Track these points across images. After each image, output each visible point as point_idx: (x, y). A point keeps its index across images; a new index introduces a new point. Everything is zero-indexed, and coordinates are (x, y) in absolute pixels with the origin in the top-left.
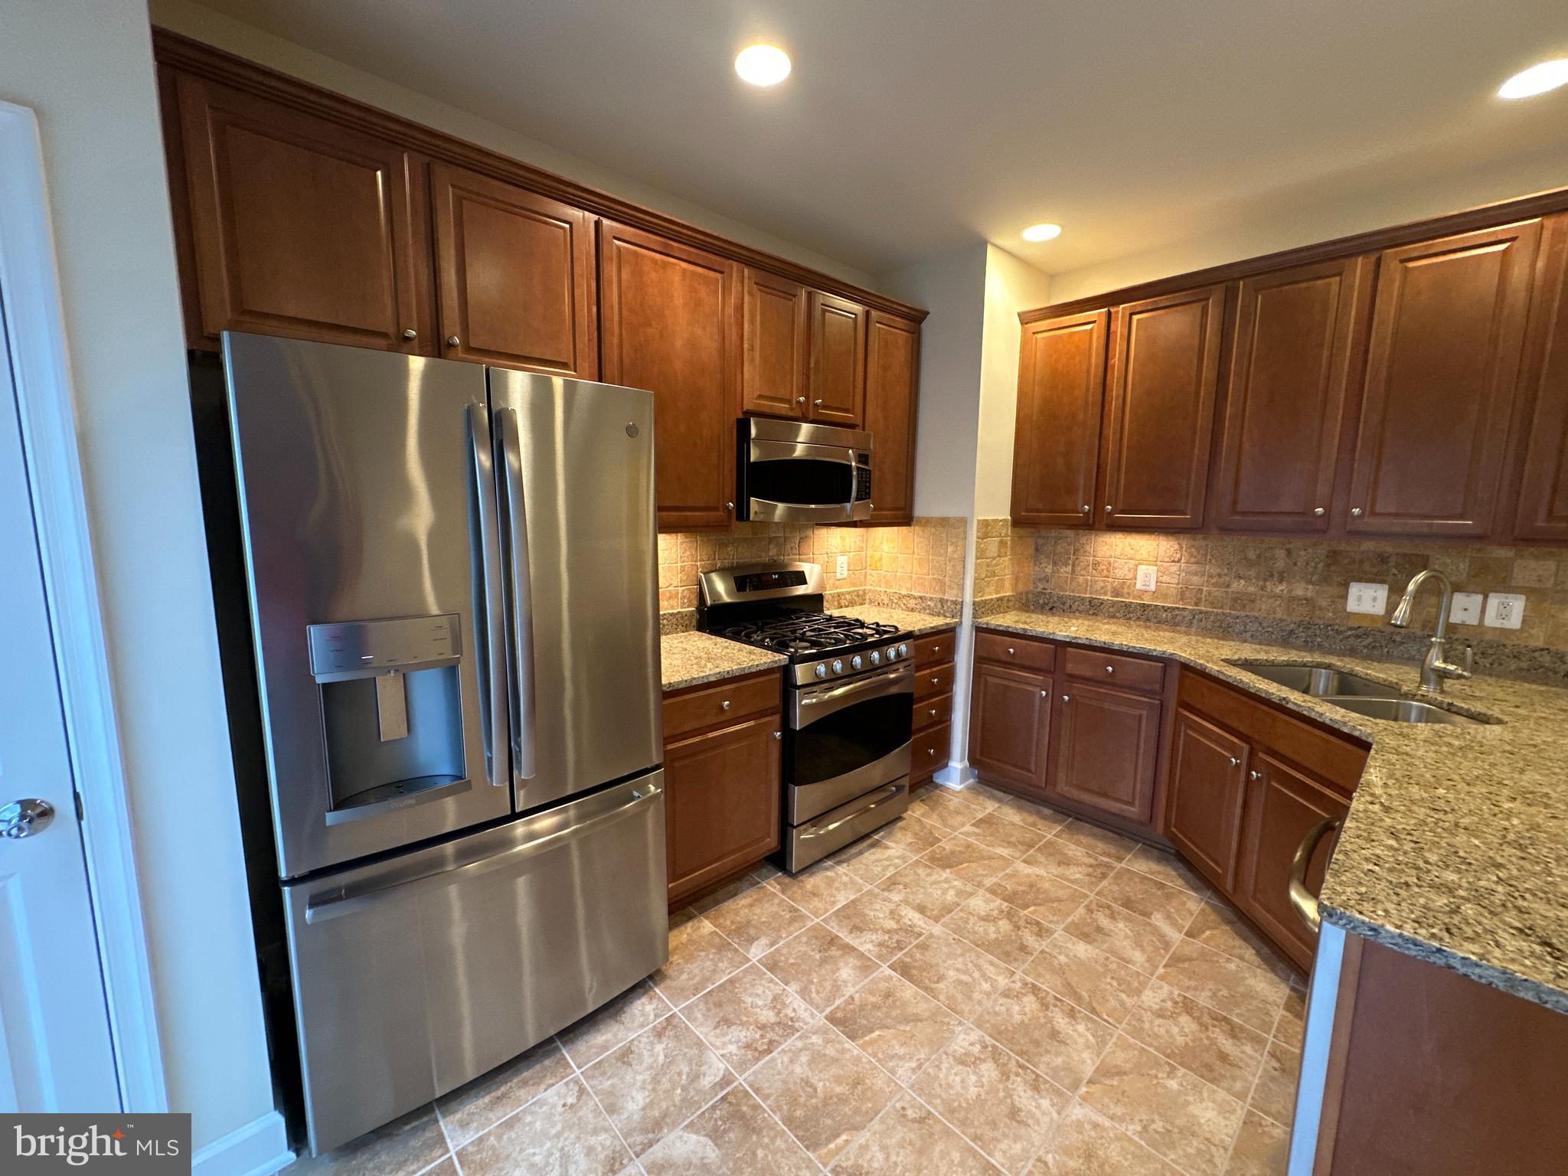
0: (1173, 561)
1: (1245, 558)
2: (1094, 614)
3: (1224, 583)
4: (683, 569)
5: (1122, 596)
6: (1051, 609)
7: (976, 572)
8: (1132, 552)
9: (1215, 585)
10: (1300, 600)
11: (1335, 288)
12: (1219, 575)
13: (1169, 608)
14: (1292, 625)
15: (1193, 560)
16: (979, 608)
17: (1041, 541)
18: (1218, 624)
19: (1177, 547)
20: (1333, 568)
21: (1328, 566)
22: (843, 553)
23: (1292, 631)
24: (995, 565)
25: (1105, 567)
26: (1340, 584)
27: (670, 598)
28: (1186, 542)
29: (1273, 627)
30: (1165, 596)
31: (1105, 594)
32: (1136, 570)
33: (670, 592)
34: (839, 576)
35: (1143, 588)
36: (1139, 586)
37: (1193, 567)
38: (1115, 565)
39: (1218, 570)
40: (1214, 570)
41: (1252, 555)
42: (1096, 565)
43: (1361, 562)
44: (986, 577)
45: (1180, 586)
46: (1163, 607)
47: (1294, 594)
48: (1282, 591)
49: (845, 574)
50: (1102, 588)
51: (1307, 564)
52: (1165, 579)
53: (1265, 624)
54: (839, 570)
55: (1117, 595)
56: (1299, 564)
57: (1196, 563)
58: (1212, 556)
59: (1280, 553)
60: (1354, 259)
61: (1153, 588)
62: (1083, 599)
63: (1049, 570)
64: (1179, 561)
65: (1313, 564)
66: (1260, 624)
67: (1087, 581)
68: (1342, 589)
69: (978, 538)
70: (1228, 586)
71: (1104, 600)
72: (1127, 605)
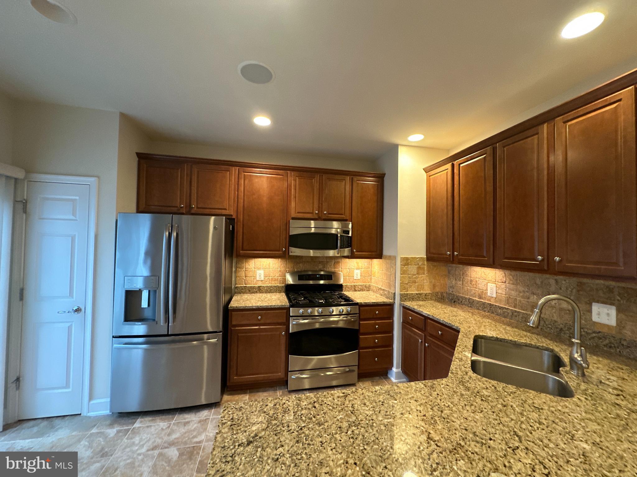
0: (502, 282)
1: (535, 283)
2: (470, 307)
3: (526, 296)
4: (280, 271)
5: (482, 299)
6: (454, 302)
7: (401, 280)
8: (485, 276)
9: (523, 297)
10: (566, 310)
11: (536, 141)
12: (524, 291)
13: (501, 307)
14: (561, 325)
15: (511, 282)
16: (404, 297)
17: (450, 268)
18: (524, 319)
19: (503, 275)
20: (581, 293)
21: (578, 291)
22: (358, 269)
23: (562, 329)
24: (416, 278)
25: (474, 283)
26: (586, 303)
27: (275, 280)
28: (507, 272)
29: (551, 325)
30: (500, 301)
31: (476, 297)
32: (487, 286)
33: (275, 278)
34: (355, 278)
35: (490, 295)
36: (489, 294)
37: (512, 286)
38: (479, 282)
39: (523, 289)
40: (521, 289)
41: (538, 281)
42: (471, 281)
43: (597, 289)
44: (409, 283)
45: (507, 296)
46: (499, 306)
47: (561, 306)
48: (555, 304)
49: (359, 277)
50: (474, 293)
51: (567, 289)
52: (500, 291)
53: (547, 323)
54: (355, 276)
55: (480, 298)
56: (562, 289)
57: (513, 284)
58: (520, 280)
59: (552, 282)
60: (542, 126)
61: (494, 296)
62: (466, 298)
63: (454, 282)
64: (505, 282)
65: (570, 289)
66: (545, 322)
67: (468, 289)
68: (588, 306)
69: (401, 265)
70: (529, 298)
71: (474, 300)
72: (484, 304)
